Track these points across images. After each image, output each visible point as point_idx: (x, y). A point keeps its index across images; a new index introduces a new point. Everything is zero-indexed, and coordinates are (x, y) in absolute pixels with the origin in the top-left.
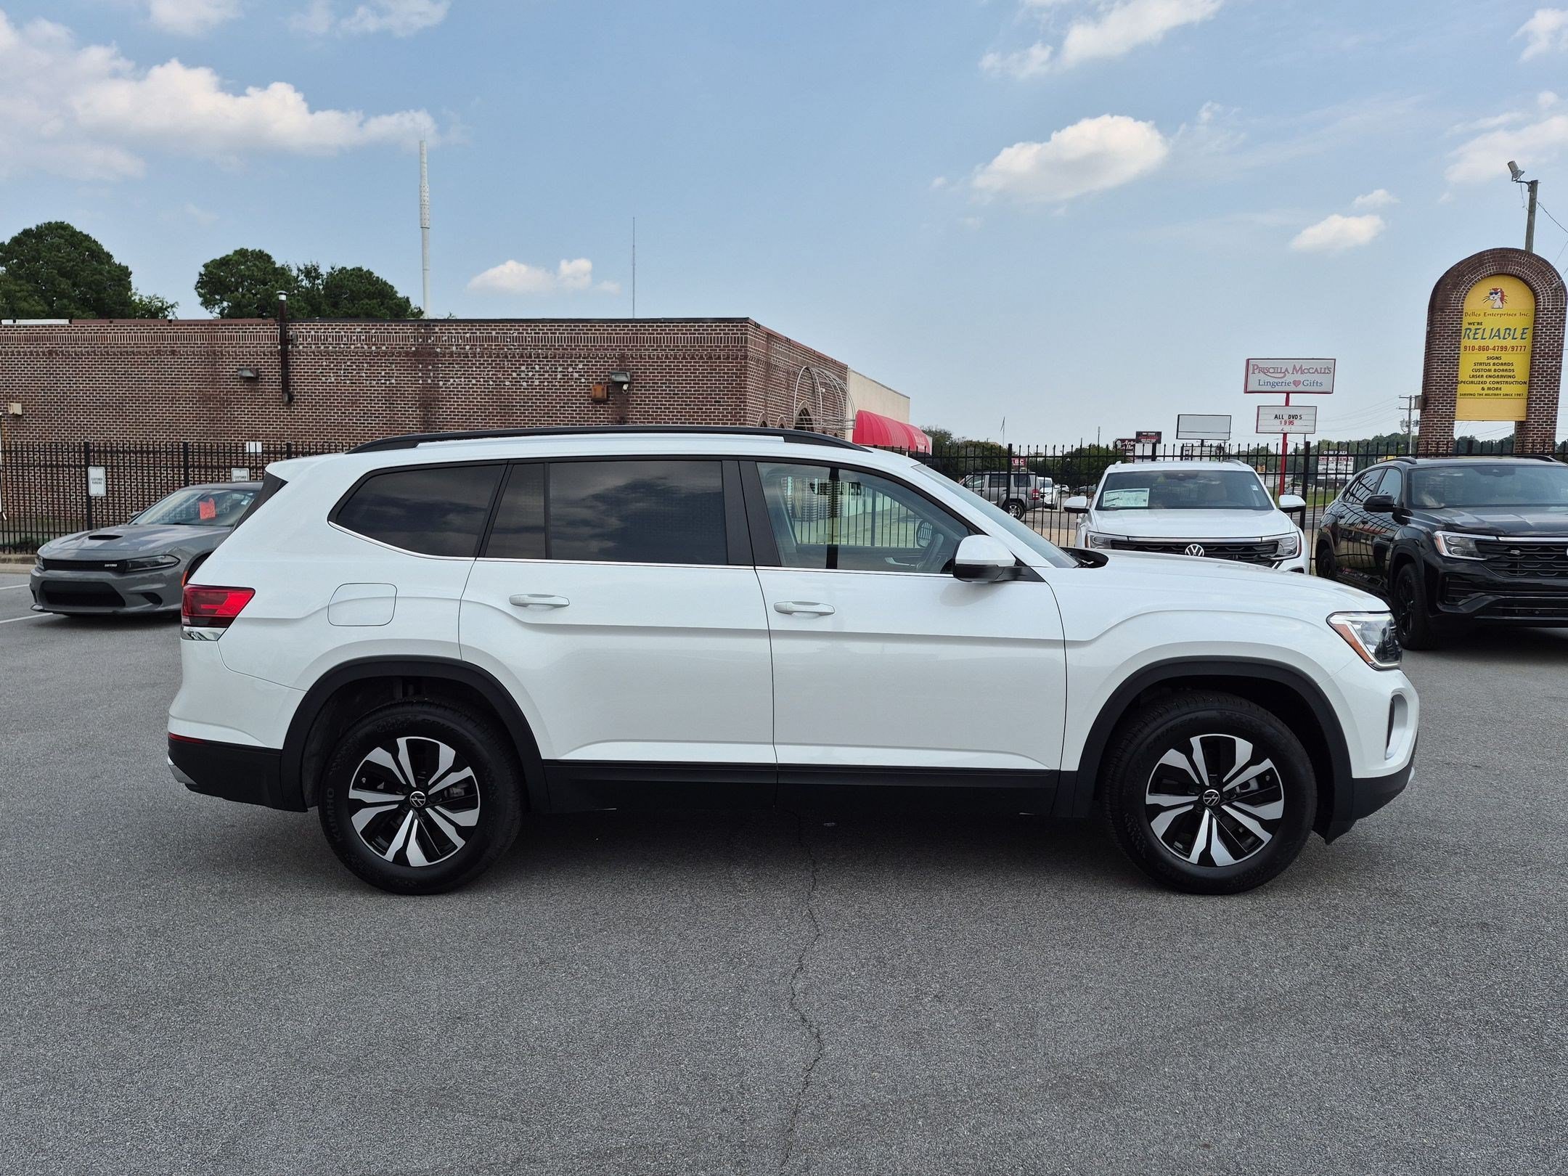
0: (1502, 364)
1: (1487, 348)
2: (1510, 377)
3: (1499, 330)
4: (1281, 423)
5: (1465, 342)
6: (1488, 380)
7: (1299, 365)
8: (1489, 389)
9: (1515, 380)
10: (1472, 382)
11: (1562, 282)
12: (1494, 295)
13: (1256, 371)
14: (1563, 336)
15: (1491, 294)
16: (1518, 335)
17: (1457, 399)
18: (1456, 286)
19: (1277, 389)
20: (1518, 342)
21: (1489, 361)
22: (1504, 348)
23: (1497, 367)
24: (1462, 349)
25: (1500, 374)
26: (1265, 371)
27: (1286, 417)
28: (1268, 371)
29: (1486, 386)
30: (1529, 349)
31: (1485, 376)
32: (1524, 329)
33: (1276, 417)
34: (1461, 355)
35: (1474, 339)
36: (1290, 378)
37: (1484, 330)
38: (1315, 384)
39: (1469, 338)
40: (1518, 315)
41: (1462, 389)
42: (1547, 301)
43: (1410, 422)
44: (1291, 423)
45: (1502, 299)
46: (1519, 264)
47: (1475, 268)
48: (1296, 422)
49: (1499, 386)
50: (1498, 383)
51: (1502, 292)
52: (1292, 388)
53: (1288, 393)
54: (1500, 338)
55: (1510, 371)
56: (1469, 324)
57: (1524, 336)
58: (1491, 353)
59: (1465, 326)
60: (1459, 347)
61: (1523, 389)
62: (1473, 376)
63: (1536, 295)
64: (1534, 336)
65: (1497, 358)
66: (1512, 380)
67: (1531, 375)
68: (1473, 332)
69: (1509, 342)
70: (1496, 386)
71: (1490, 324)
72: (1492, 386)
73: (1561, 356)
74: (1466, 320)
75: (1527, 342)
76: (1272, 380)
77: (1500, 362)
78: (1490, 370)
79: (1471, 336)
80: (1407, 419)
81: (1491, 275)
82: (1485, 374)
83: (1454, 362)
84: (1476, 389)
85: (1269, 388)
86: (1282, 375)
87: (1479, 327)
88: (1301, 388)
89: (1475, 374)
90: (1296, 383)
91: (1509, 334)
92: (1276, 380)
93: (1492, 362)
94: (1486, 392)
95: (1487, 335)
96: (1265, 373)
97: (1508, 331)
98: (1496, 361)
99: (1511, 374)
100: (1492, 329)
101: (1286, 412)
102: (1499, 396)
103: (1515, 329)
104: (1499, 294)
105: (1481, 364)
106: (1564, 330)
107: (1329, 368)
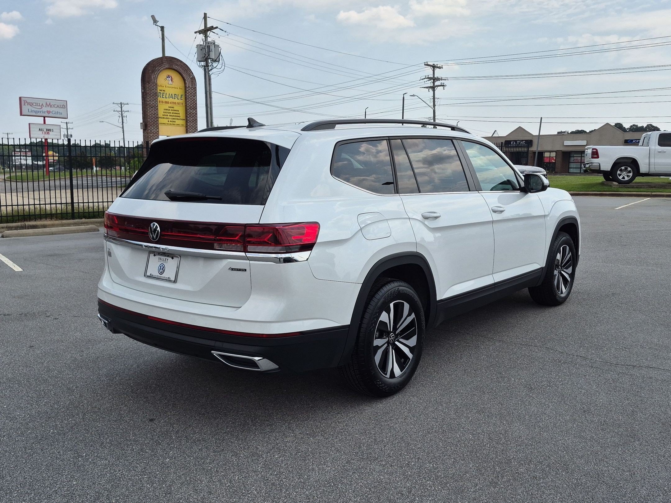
0: (175, 110)
1: (167, 103)
2: (178, 116)
3: (172, 94)
4: (43, 133)
5: (160, 99)
6: (170, 117)
7: (49, 103)
8: (171, 121)
9: (180, 118)
10: (164, 118)
11: (194, 76)
12: (168, 78)
13: (26, 104)
14: (196, 100)
15: (167, 77)
16: (179, 97)
17: (159, 126)
18: (153, 71)
19: (38, 114)
20: (180, 101)
21: (169, 109)
22: (175, 103)
23: (173, 112)
24: (158, 102)
25: (175, 115)
26: (31, 104)
27: (45, 130)
28: (33, 104)
29: (170, 120)
30: (184, 104)
31: (168, 115)
32: (181, 95)
33: (40, 130)
34: (158, 105)
35: (162, 97)
36: (45, 109)
37: (166, 94)
38: (58, 113)
39: (160, 97)
40: (178, 88)
41: (161, 121)
42: (189, 85)
43: (68, 135)
44: (48, 133)
45: (172, 80)
46: (177, 65)
47: (160, 64)
48: (51, 133)
49: (174, 120)
50: (174, 119)
51: (171, 77)
52: (46, 115)
53: (44, 117)
54: (173, 98)
55: (178, 114)
56: (160, 90)
57: (182, 98)
58: (170, 105)
59: (159, 91)
60: (157, 101)
61: (183, 122)
62: (164, 115)
63: (184, 80)
64: (186, 99)
65: (173, 107)
66: (178, 118)
67: (186, 116)
68: (162, 94)
69: (176, 101)
70: (173, 120)
71: (169, 91)
72: (172, 120)
73: (196, 109)
74: (159, 88)
75: (183, 101)
76: (35, 110)
77: (174, 109)
78: (170, 113)
79: (161, 96)
80: (66, 134)
81: (167, 69)
82: (169, 114)
83: (156, 108)
84: (165, 121)
85: (34, 114)
86: (40, 107)
87: (164, 92)
88: (51, 115)
89: (164, 114)
90: (49, 112)
91: (176, 97)
92: (38, 110)
93: (171, 109)
94: (170, 123)
95: (167, 96)
96: (31, 105)
97: (175, 95)
98: (172, 109)
99: (178, 115)
100: (169, 94)
101: (45, 127)
102: (175, 125)
103: (178, 95)
104: (170, 78)
105: (166, 110)
106: (196, 97)
107: (64, 105)
